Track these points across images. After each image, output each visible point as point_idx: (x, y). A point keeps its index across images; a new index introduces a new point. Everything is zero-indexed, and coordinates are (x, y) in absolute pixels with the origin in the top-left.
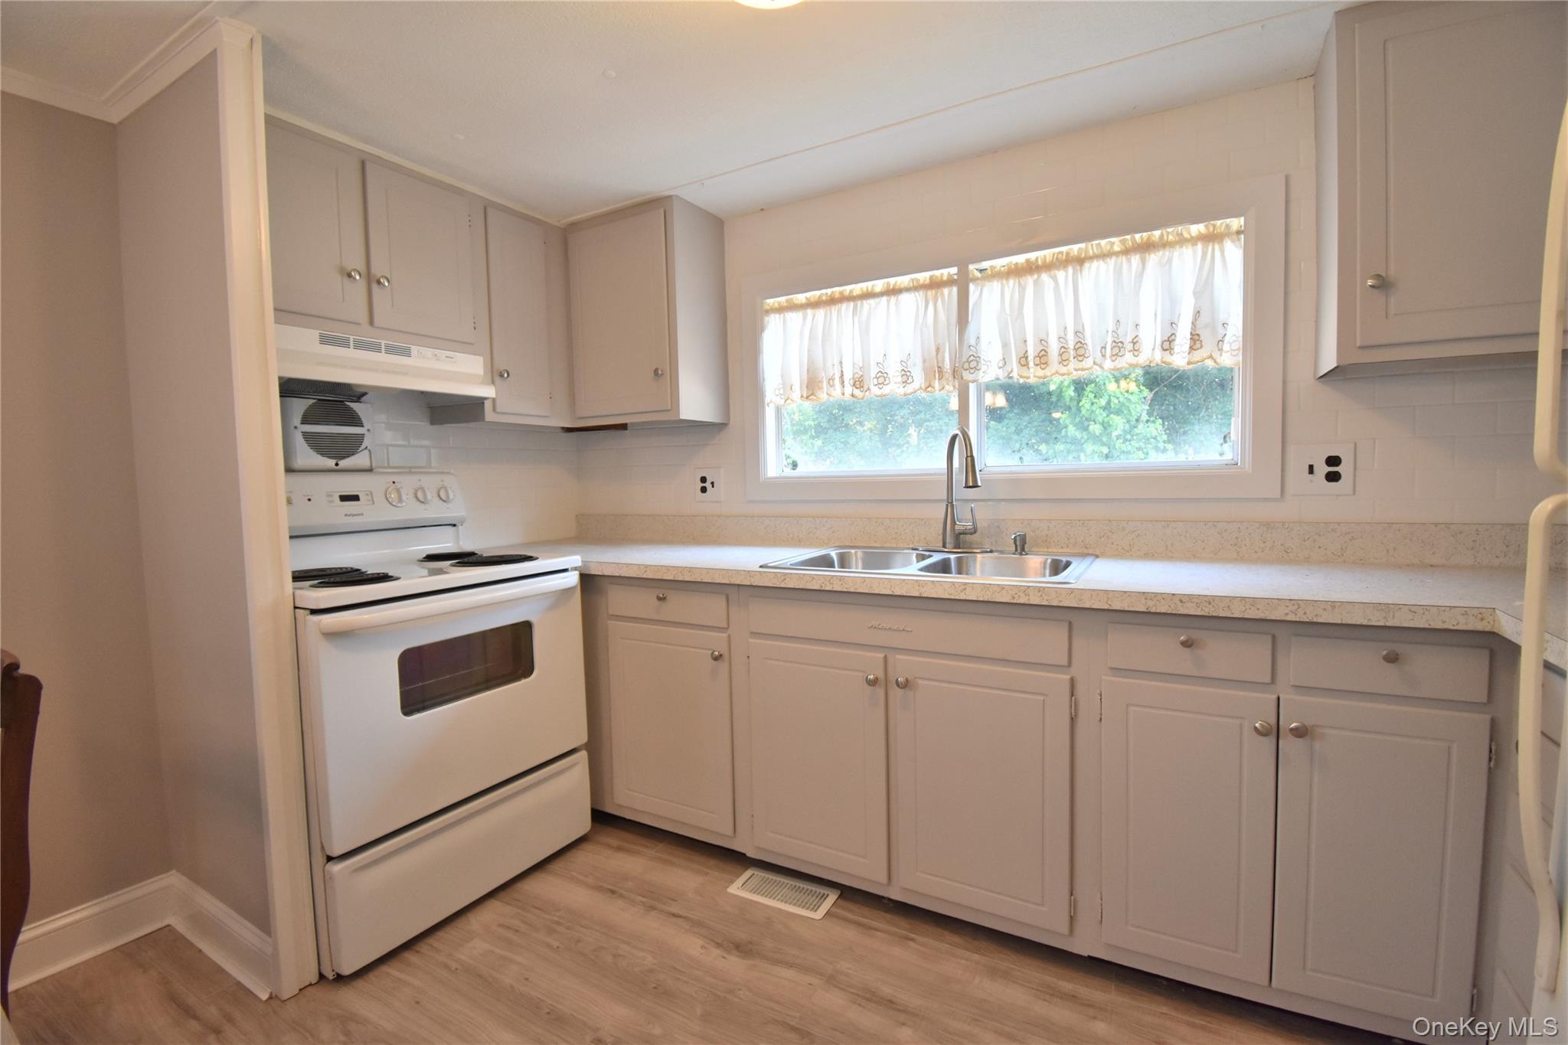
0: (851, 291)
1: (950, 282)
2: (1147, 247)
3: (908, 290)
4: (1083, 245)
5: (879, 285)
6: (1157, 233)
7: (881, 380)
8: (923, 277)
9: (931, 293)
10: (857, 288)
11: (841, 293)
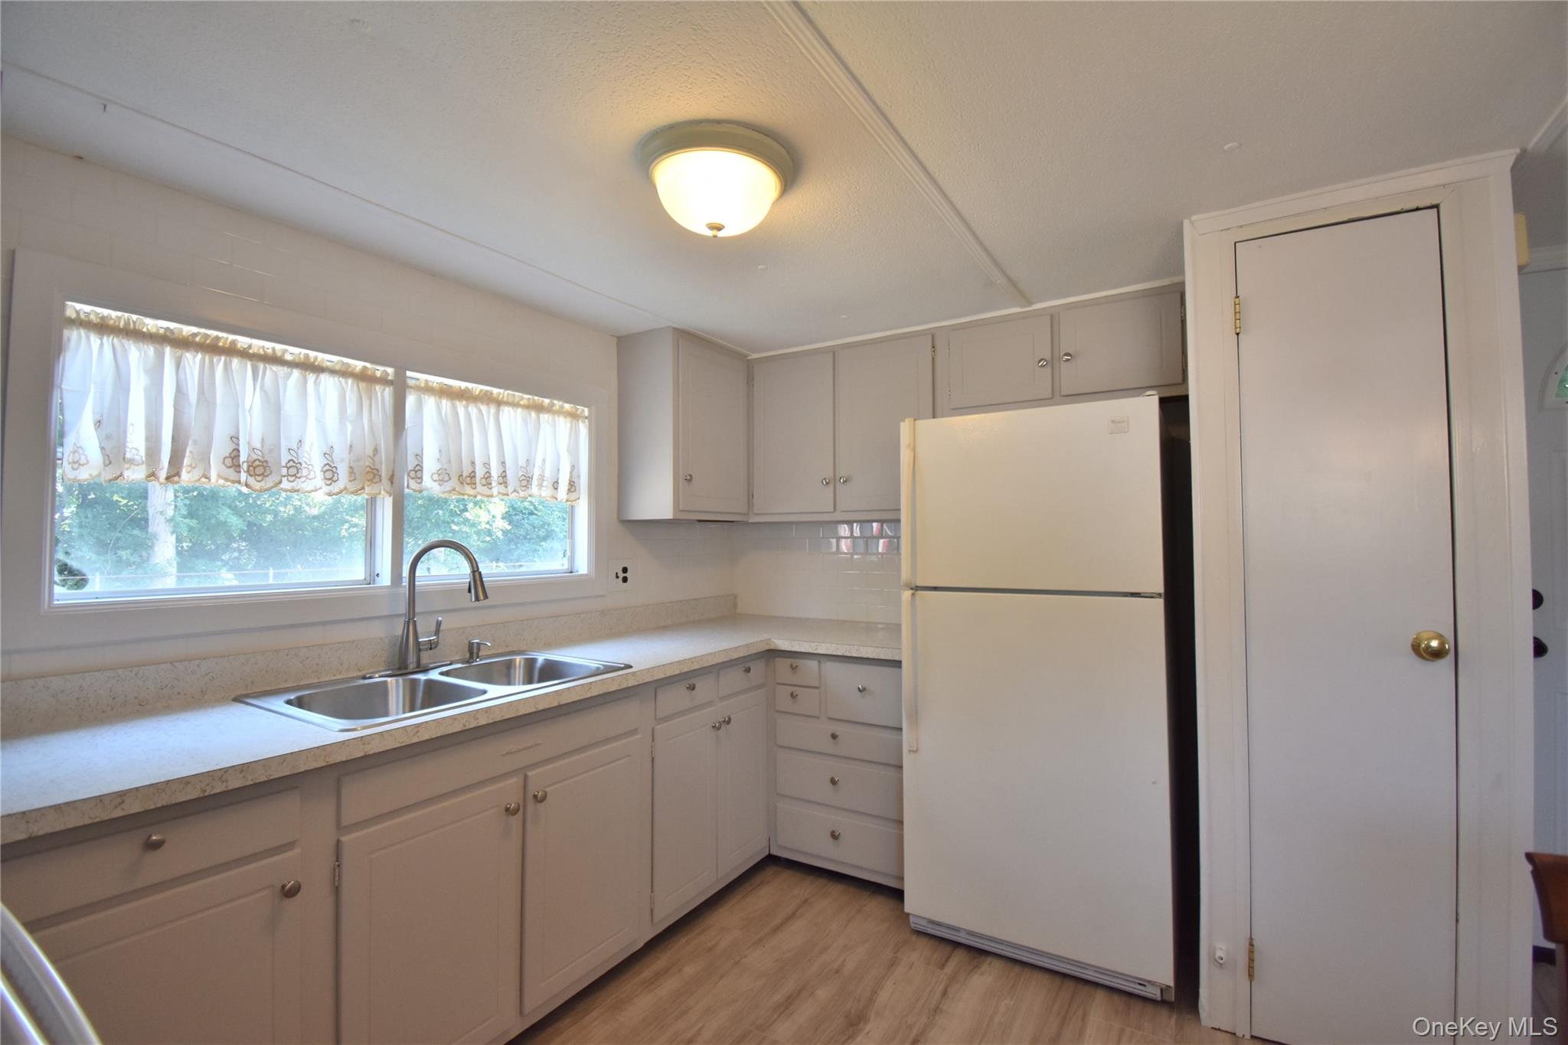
0: (250, 347)
1: (383, 381)
2: (540, 409)
3: (333, 372)
4: (502, 391)
5: (292, 352)
6: (547, 401)
7: (293, 471)
8: (358, 365)
9: (362, 385)
10: (258, 345)
11: (234, 343)
